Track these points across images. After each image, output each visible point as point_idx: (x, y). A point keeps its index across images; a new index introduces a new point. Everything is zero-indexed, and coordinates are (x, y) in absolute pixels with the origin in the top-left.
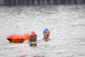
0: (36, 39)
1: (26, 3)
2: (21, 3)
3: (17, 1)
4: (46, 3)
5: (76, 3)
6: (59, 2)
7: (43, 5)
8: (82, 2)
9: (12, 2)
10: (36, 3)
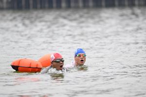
0: (61, 66)
1: (47, 5)
2: (39, 6)
3: (31, 2)
4: (81, 4)
5: (132, 5)
6: (103, 3)
7: (77, 8)
8: (142, 3)
9: (23, 3)
10: (64, 5)
